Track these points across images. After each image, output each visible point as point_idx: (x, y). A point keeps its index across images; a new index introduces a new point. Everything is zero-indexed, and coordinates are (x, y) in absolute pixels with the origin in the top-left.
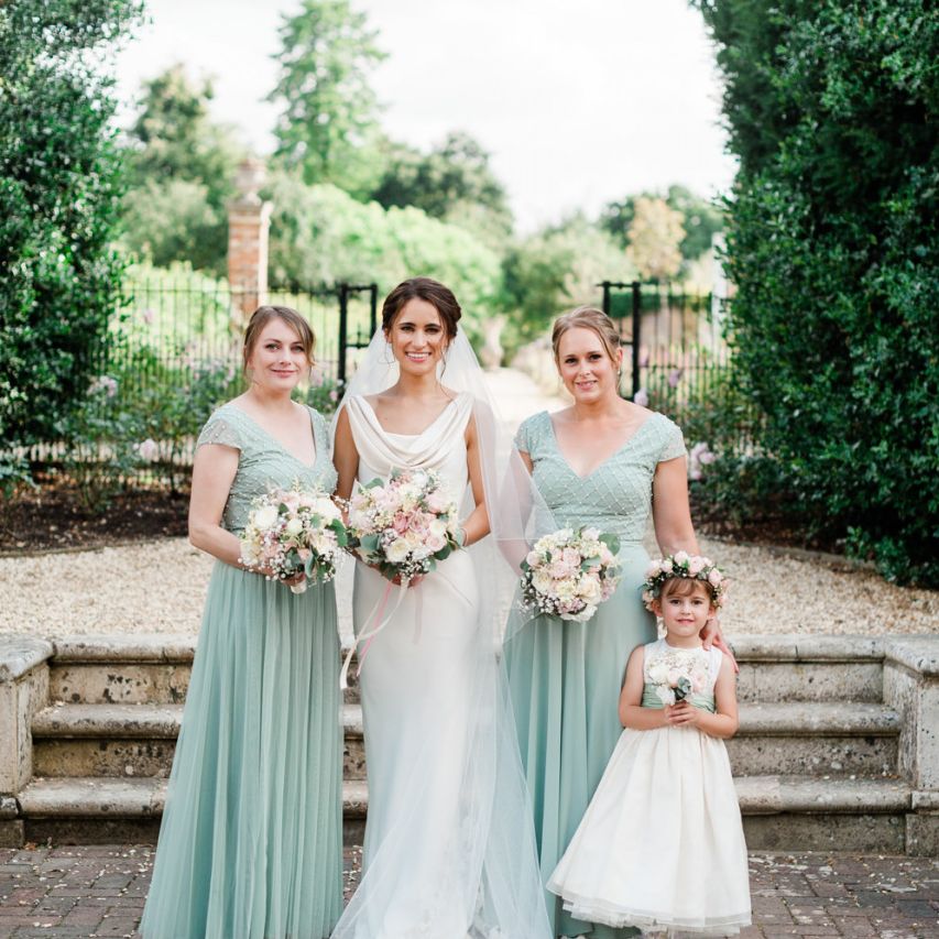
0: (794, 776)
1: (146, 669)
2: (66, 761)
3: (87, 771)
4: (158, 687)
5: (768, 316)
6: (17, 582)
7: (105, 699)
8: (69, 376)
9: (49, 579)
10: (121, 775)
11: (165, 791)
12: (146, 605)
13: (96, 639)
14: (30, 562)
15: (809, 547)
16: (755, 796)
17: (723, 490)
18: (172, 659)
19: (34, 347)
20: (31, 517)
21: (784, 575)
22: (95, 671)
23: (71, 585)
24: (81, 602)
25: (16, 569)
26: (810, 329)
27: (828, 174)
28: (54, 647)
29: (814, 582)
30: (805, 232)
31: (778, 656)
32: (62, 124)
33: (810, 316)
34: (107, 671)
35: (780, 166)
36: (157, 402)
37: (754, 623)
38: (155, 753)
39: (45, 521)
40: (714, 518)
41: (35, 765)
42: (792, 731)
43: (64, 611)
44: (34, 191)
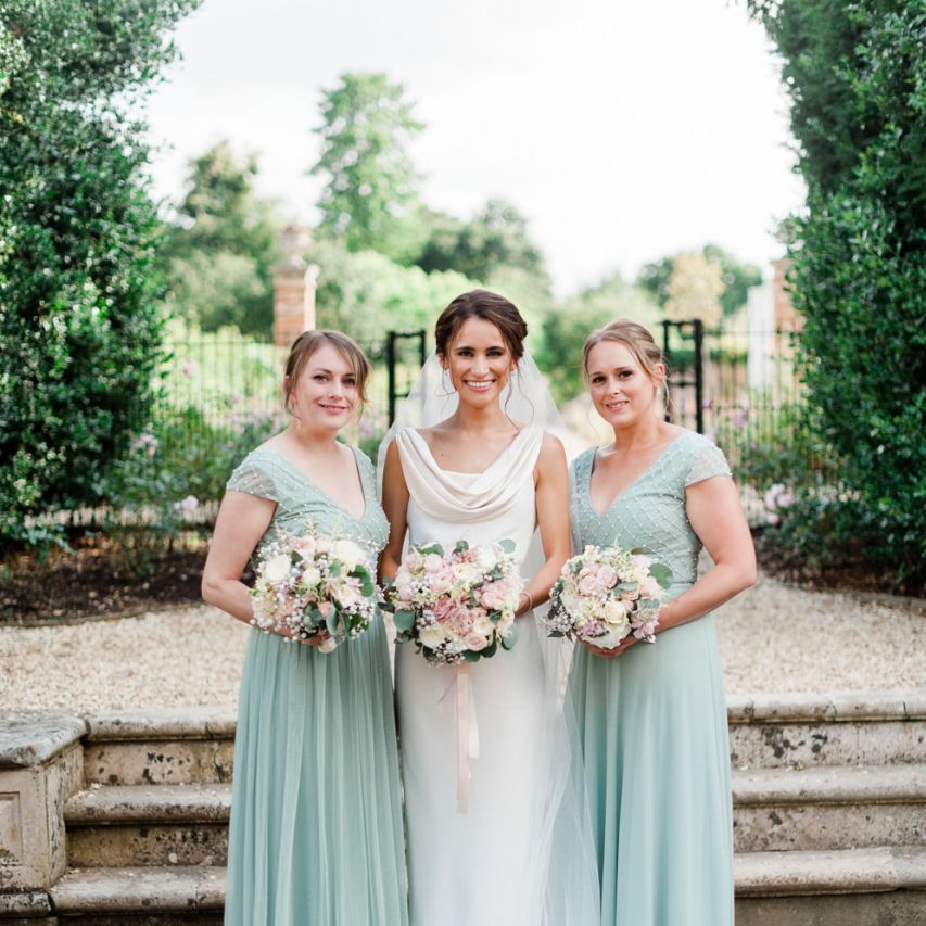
0: (907, 848)
1: (189, 747)
2: (103, 850)
3: (127, 861)
4: (203, 765)
5: (848, 345)
6: (53, 654)
7: (145, 780)
8: (108, 435)
9: (86, 649)
10: (164, 864)
11: (212, 880)
12: (189, 675)
13: (132, 715)
14: (67, 631)
15: (896, 593)
16: (867, 871)
17: (802, 534)
18: (217, 734)
19: (71, 406)
20: (69, 583)
21: (875, 624)
22: (133, 750)
23: (109, 655)
24: (118, 673)
25: (52, 639)
26: (897, 356)
27: (916, 185)
28: (87, 724)
29: (909, 630)
30: (891, 250)
31: (885, 714)
32: (92, 170)
33: (898, 342)
34: (146, 749)
35: (860, 181)
36: (201, 459)
37: (852, 677)
38: (200, 839)
39: (84, 587)
40: (790, 565)
41: (70, 854)
42: (904, 798)
43: (101, 683)
44: (64, 242)
